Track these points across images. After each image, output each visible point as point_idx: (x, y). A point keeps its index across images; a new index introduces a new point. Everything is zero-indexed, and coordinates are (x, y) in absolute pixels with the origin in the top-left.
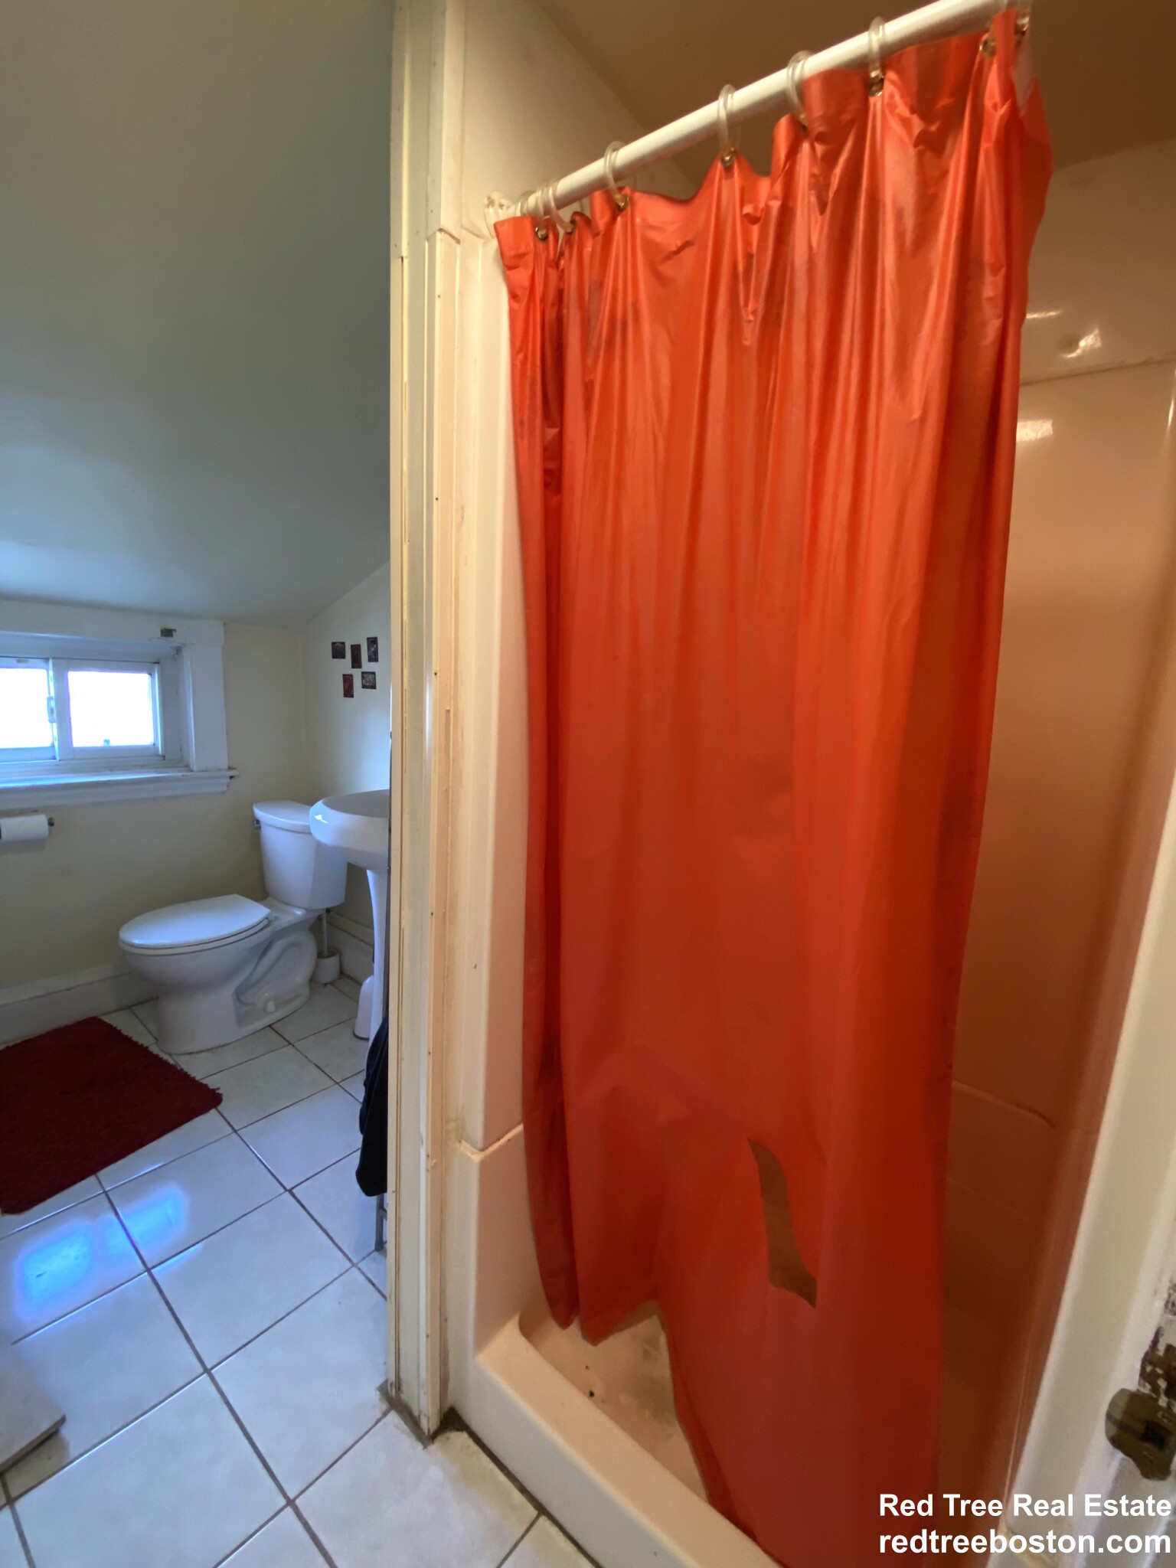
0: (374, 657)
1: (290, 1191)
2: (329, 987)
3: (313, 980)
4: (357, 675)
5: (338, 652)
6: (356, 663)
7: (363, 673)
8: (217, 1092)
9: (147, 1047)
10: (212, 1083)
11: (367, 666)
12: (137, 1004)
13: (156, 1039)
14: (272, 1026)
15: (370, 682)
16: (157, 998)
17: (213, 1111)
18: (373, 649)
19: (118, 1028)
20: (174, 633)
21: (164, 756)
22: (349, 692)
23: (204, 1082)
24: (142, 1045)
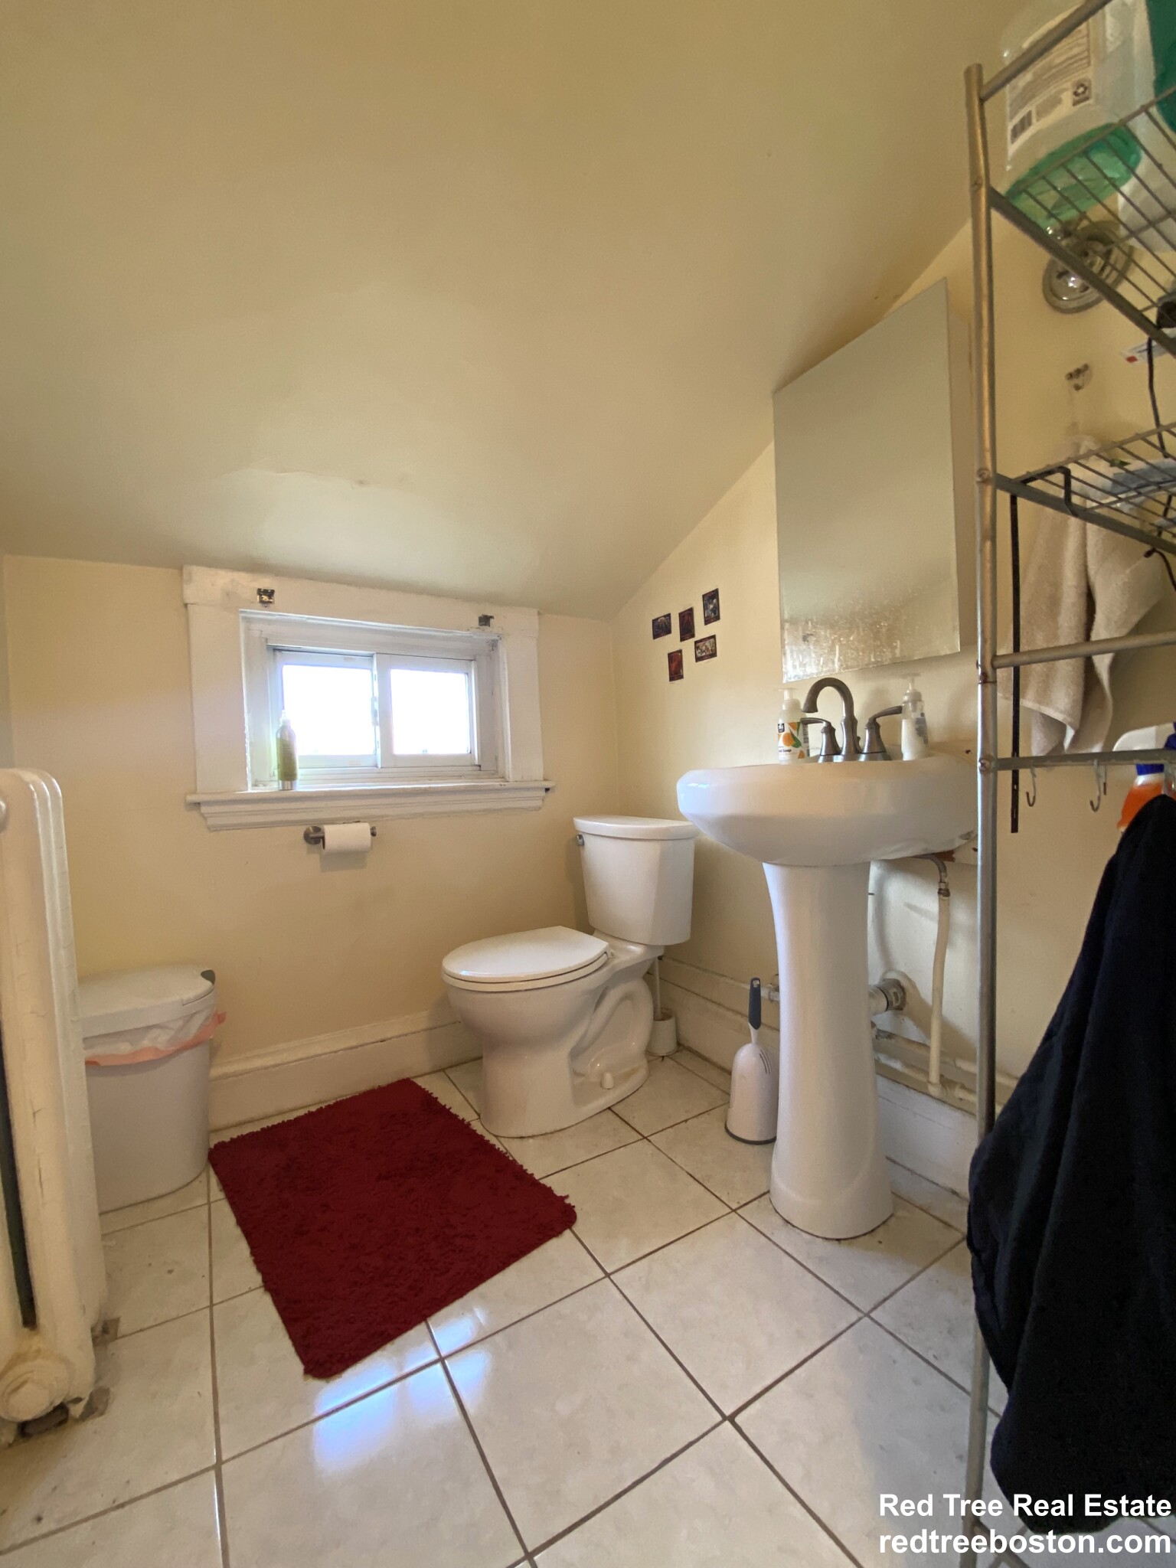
0: (712, 616)
1: (731, 1419)
2: (669, 1062)
3: (649, 1052)
4: (688, 648)
5: (661, 628)
6: (687, 631)
7: (696, 642)
8: (567, 1201)
9: (469, 1124)
10: (559, 1186)
11: (702, 630)
12: (451, 1067)
13: (479, 1115)
14: (613, 1109)
15: (707, 651)
16: (481, 1058)
17: (567, 1233)
18: (711, 606)
19: (434, 1095)
20: (492, 621)
21: (480, 766)
22: (676, 673)
23: (547, 1182)
24: (463, 1120)
